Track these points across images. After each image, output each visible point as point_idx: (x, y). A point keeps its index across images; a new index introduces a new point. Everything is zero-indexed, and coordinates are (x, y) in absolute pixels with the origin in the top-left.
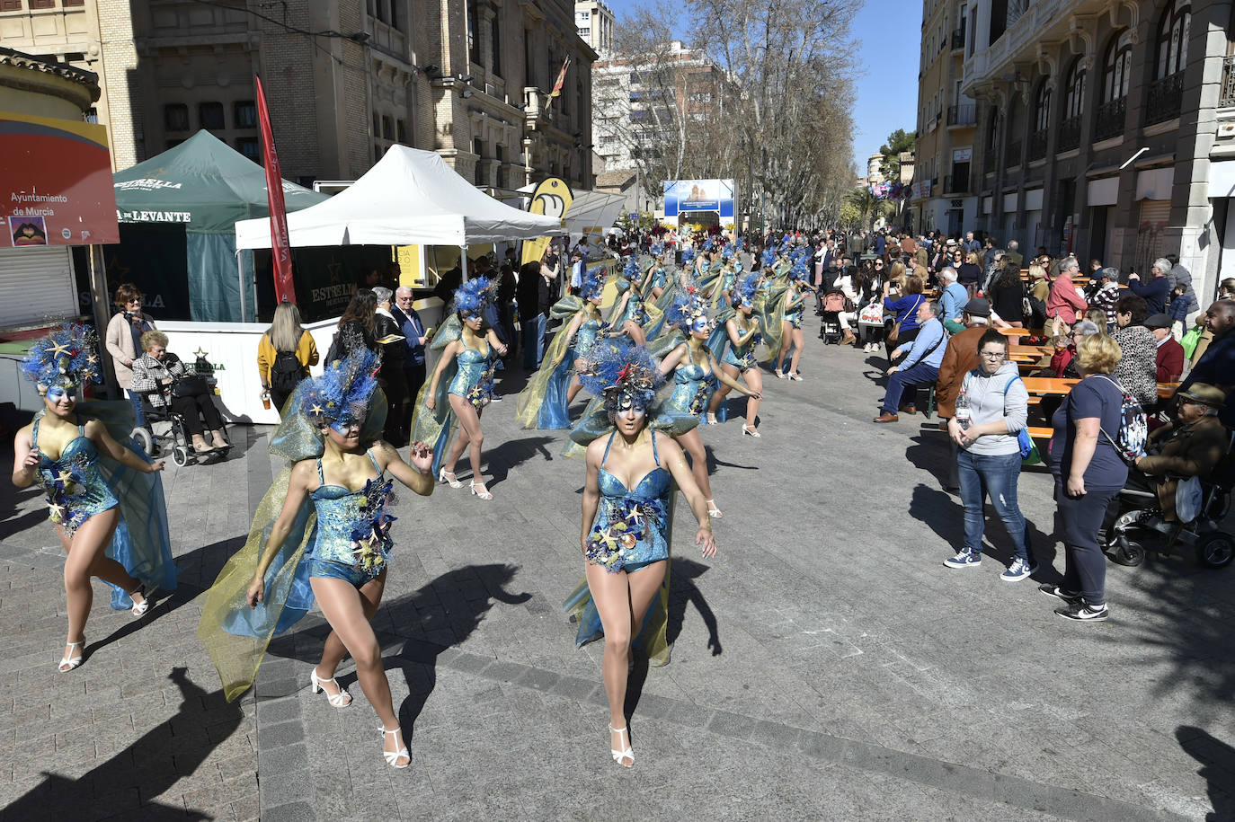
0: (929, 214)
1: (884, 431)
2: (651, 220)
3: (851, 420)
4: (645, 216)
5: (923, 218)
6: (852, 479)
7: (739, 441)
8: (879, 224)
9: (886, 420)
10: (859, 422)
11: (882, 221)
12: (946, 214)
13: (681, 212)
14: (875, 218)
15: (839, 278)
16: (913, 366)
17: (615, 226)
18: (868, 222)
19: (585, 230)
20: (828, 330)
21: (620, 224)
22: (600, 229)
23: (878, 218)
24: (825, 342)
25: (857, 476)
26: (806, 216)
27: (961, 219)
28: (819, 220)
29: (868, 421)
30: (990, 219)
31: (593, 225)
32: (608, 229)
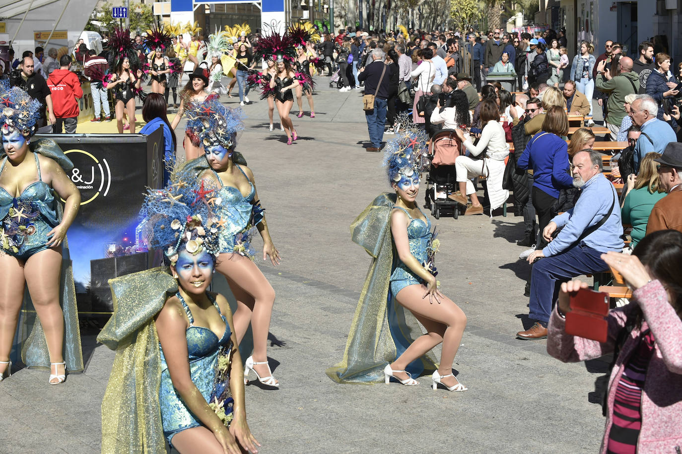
0: (587, 9)
1: (526, 354)
2: (150, 18)
3: (477, 339)
4: (138, 10)
5: (579, 15)
6: (479, 433)
7: (300, 381)
8: (514, 22)
9: (535, 335)
10: (488, 341)
11: (519, 18)
12: (611, 9)
13: (199, 4)
14: (508, 14)
15: (437, 109)
16: (565, 251)
17: (90, 27)
18: (497, 20)
19: (38, 36)
20: (437, 195)
21: (98, 24)
22: (63, 34)
23: (511, 14)
24: (434, 214)
25: (487, 428)
26: (401, 10)
27: (634, 17)
28: (421, 17)
29: (504, 339)
30: (675, 18)
31: (51, 27)
32: (77, 34)
